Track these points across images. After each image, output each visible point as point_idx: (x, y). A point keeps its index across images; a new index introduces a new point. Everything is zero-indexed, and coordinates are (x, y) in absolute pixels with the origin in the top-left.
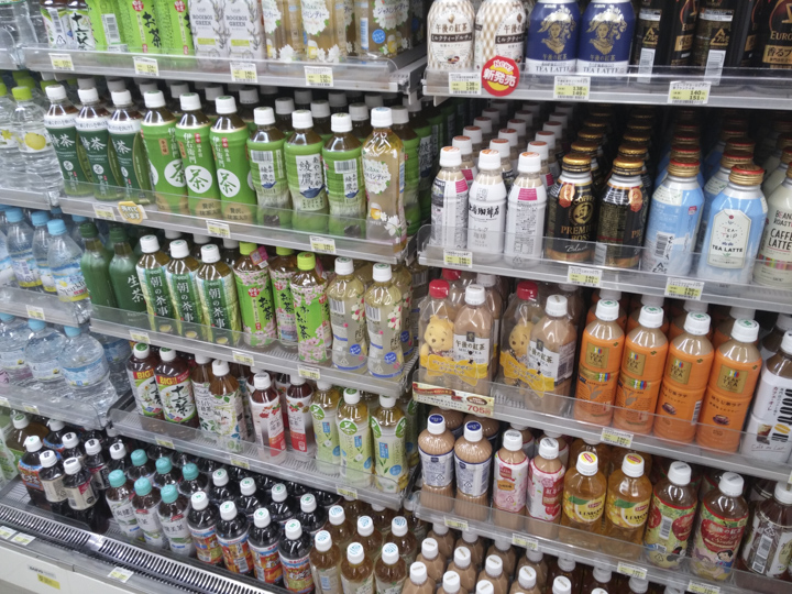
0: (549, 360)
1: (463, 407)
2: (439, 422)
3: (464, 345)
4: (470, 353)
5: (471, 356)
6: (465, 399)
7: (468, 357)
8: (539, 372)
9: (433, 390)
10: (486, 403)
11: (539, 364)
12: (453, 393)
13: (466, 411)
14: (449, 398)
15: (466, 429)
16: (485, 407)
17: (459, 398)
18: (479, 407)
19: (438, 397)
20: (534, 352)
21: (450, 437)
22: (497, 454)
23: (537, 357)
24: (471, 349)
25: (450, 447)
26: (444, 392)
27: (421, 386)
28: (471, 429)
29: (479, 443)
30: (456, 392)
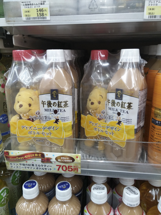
0: (130, 106)
1: (53, 168)
2: (33, 186)
3: (49, 104)
4: (56, 112)
5: (56, 115)
6: (53, 160)
7: (54, 117)
8: (119, 123)
9: (23, 155)
10: (73, 160)
11: (119, 114)
12: (43, 155)
13: (56, 171)
14: (38, 161)
15: (57, 190)
16: (72, 164)
17: (48, 160)
18: (67, 165)
19: (30, 162)
20: (113, 103)
21: (43, 199)
22: (85, 209)
23: (116, 107)
24: (56, 108)
25: (44, 209)
26: (34, 156)
27: (13, 153)
28: (62, 189)
29: (70, 201)
30: (45, 153)
